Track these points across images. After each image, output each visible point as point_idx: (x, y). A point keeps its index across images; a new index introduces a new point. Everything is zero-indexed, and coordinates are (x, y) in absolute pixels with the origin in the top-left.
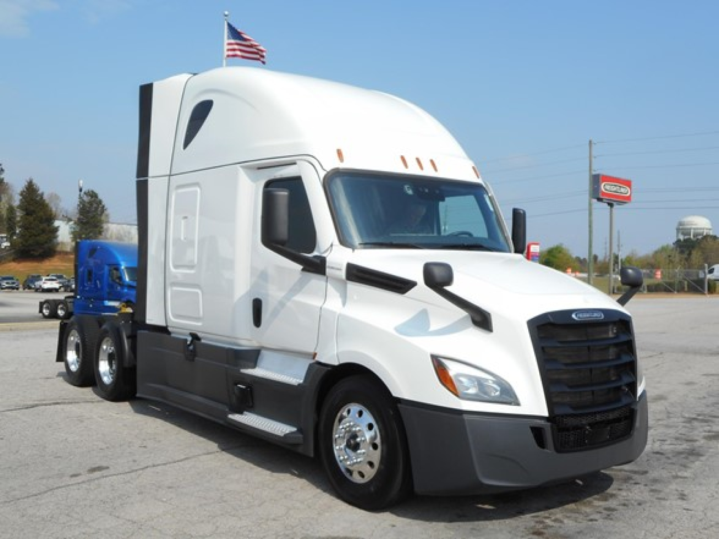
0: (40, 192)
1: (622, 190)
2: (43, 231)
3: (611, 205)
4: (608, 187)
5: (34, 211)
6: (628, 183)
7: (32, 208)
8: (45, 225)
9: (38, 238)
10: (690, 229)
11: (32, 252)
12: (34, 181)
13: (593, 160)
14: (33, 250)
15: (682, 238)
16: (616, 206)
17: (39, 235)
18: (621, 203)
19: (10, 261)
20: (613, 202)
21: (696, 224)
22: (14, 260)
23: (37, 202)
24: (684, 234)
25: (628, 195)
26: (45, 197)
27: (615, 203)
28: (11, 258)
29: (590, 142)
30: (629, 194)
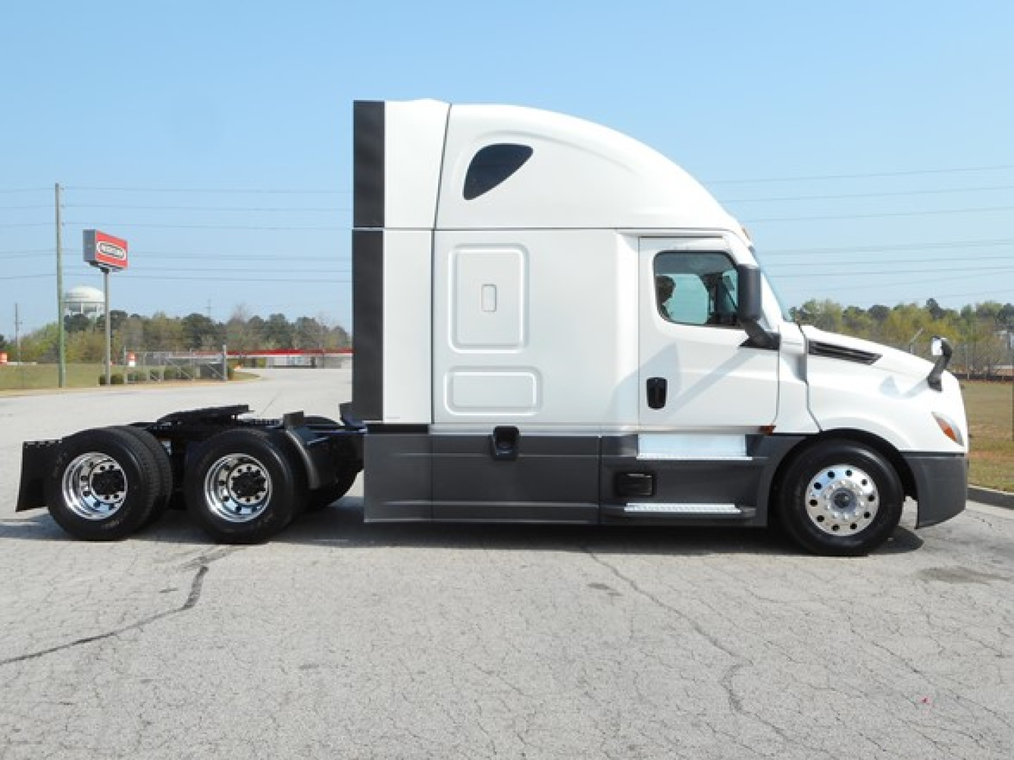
1: (118, 253)
3: (105, 271)
4: (104, 248)
6: (124, 245)
10: (80, 303)
13: (61, 210)
15: (68, 312)
16: (111, 273)
18: (116, 269)
20: (109, 268)
21: (87, 297)
24: (73, 309)
25: (123, 259)
27: (111, 269)
29: (57, 186)
30: (125, 257)
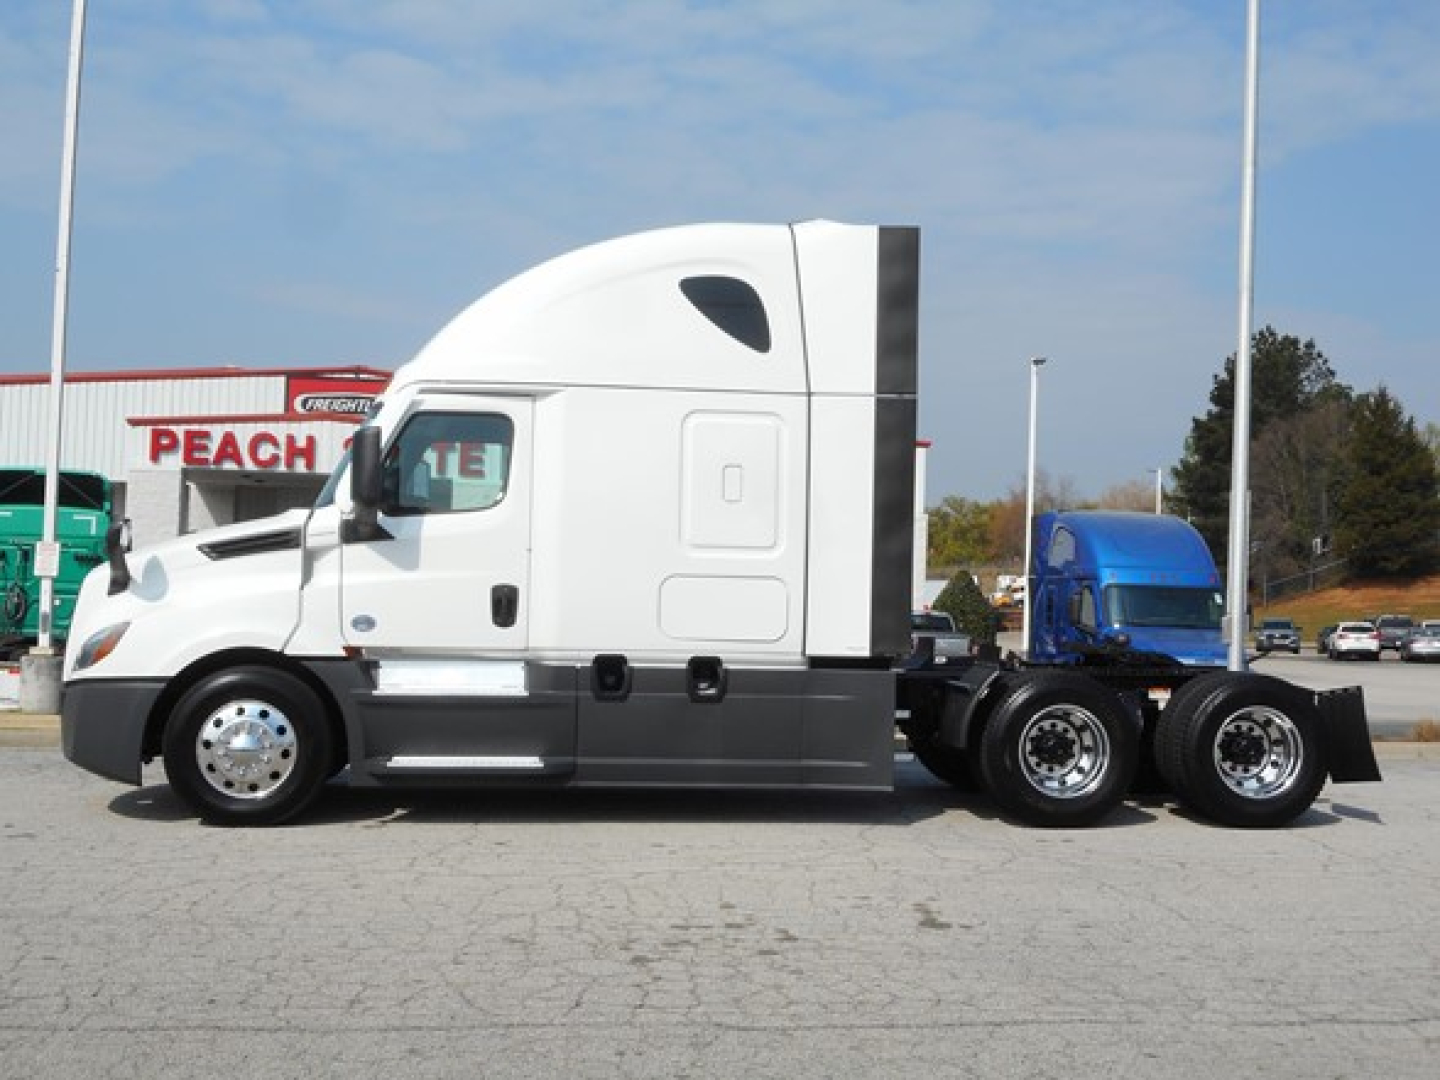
0: (1405, 417)
2: (1410, 511)
5: (1386, 465)
7: (1381, 457)
8: (1415, 498)
9: (1394, 528)
11: (1382, 564)
12: (1391, 393)
14: (1386, 559)
17: (1397, 521)
19: (1333, 587)
22: (1343, 584)
23: (1393, 441)
26: (1420, 427)
28: (1336, 579)
